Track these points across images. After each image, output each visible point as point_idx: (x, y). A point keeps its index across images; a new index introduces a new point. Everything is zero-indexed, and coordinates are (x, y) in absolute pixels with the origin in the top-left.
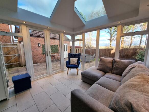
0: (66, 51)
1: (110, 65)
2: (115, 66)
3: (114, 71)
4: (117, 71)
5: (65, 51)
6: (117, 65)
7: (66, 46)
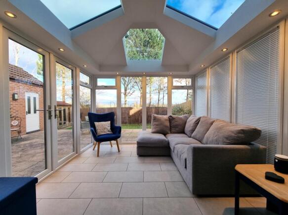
0: (35, 112)
1: (168, 124)
2: (174, 123)
3: (173, 130)
4: (177, 129)
5: (29, 112)
6: (176, 122)
7: (35, 98)
